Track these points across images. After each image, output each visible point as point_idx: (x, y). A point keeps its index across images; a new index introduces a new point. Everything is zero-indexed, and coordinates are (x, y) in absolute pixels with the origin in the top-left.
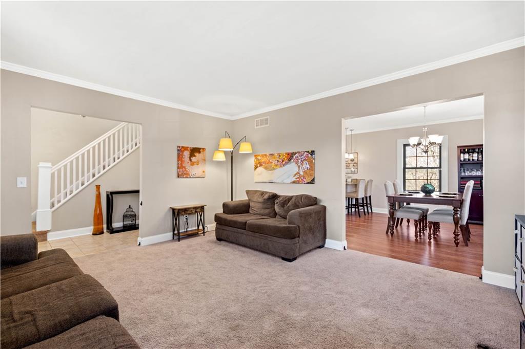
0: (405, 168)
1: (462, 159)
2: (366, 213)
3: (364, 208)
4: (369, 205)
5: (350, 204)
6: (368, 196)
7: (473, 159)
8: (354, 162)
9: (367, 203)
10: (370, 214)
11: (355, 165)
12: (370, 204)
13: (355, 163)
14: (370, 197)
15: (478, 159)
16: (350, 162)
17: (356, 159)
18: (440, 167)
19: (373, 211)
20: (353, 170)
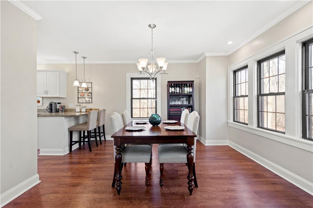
0: (132, 99)
1: (170, 91)
2: (99, 143)
3: (96, 138)
4: (102, 134)
5: (82, 136)
6: (101, 125)
7: (177, 92)
8: (88, 92)
9: (99, 133)
10: (103, 143)
11: (90, 94)
12: (104, 132)
13: (90, 93)
14: (104, 126)
15: (179, 92)
16: (84, 91)
17: (90, 89)
18: (156, 98)
19: (106, 139)
20: (88, 99)
